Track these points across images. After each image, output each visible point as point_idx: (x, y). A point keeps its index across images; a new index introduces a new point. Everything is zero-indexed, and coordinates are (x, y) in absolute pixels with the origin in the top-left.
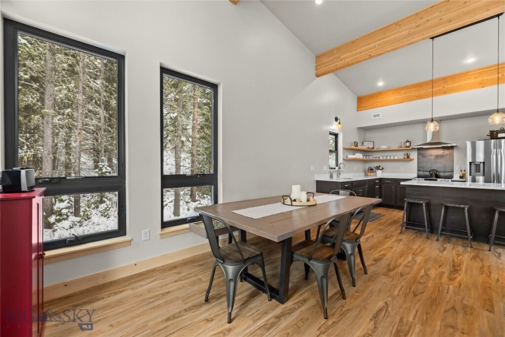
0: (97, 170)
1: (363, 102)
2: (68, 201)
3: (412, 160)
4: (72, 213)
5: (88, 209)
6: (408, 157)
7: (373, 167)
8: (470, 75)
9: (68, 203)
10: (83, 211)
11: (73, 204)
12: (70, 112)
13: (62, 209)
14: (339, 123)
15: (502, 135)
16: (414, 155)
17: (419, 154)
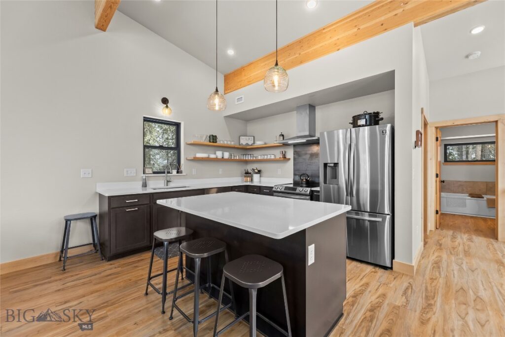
3: (289, 159)
6: (284, 157)
7: (250, 171)
8: (325, 33)
14: (167, 107)
15: (362, 122)
16: (290, 154)
17: (295, 153)
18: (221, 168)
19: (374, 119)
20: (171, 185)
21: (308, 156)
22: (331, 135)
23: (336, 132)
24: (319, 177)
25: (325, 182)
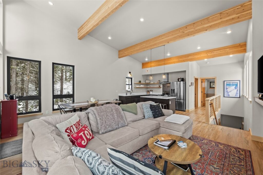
0: (36, 91)
1: (144, 65)
2: (22, 105)
3: (161, 88)
4: (24, 110)
5: (31, 108)
7: (149, 90)
9: (23, 106)
10: (29, 109)
11: (25, 106)
12: (24, 65)
13: (20, 108)
14: (131, 74)
15: (180, 80)
16: (161, 86)
17: (163, 86)
18: (141, 90)
19: (183, 80)
20: (131, 94)
21: (167, 87)
22: (173, 83)
23: (174, 82)
24: (170, 92)
25: (171, 93)
